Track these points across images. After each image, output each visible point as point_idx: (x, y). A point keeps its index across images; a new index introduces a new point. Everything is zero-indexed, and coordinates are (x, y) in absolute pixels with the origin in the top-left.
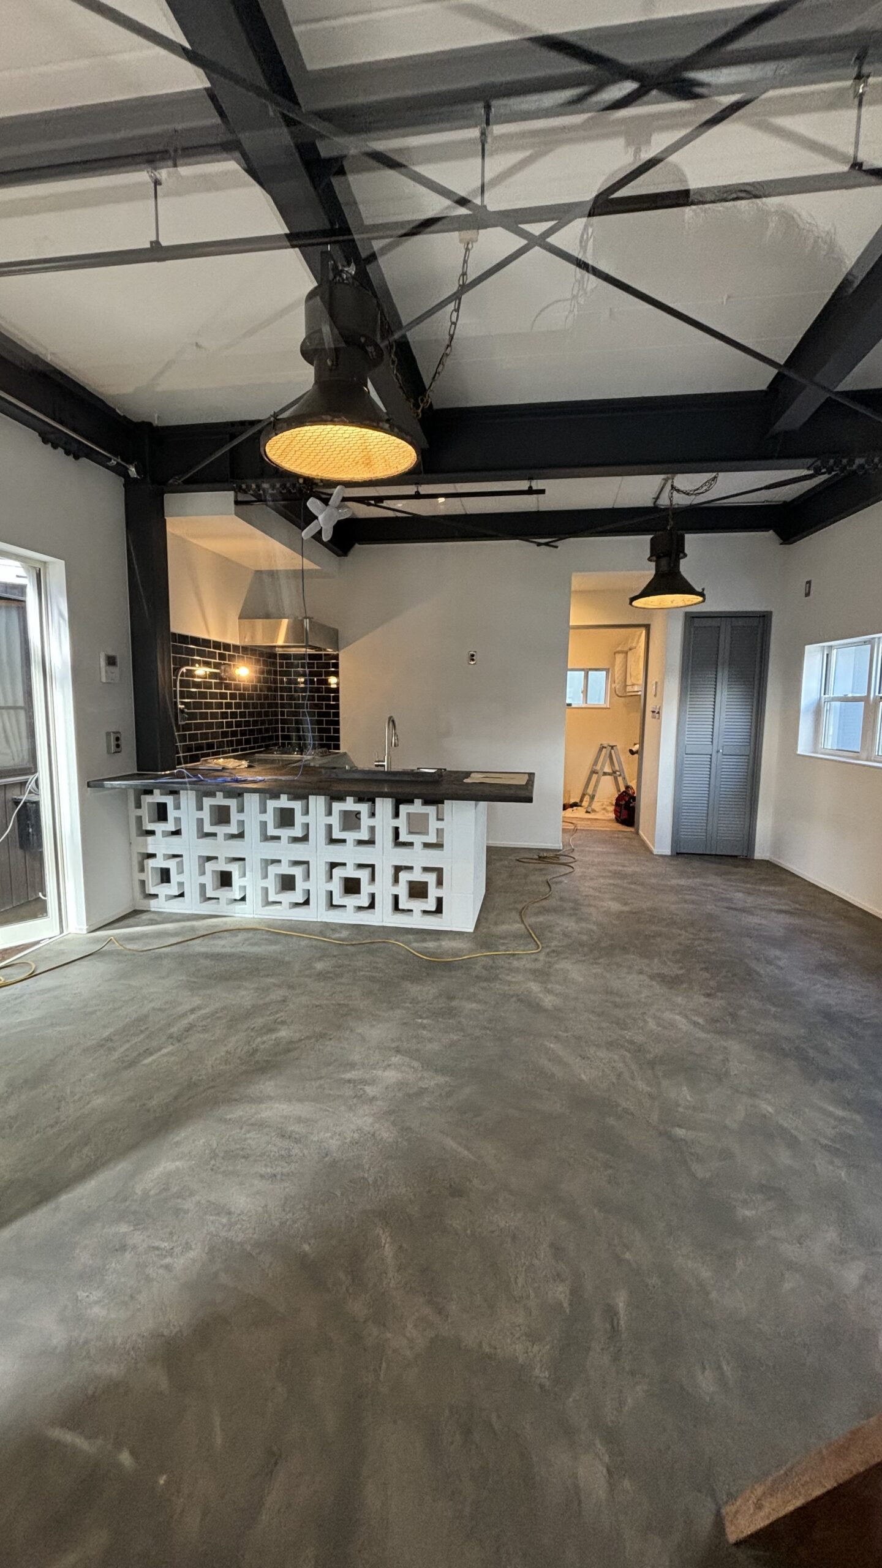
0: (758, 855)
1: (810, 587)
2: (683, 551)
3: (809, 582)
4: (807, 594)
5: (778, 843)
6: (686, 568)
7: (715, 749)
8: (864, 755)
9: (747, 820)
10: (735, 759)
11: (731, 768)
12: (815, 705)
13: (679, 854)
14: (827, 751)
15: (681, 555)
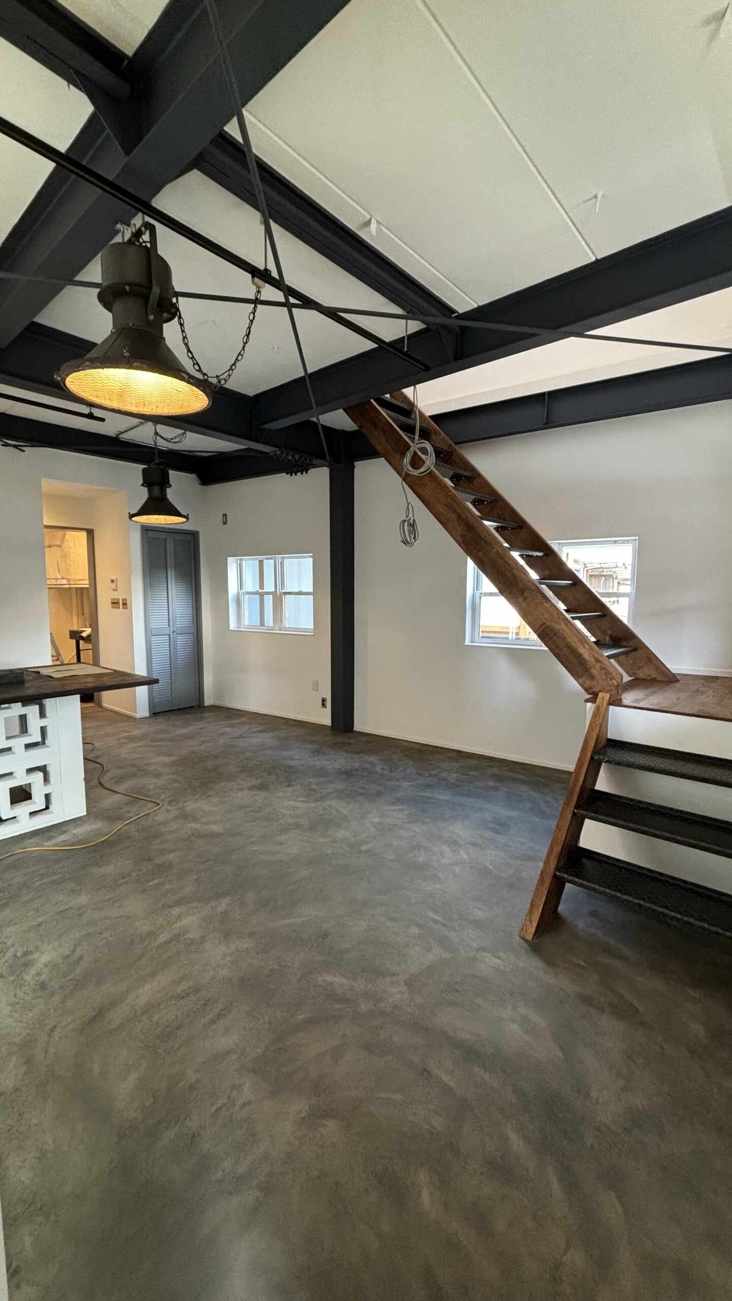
0: (208, 701)
1: (226, 518)
2: (168, 482)
3: (225, 515)
4: (225, 523)
5: (220, 691)
6: (171, 495)
7: (172, 631)
8: (277, 628)
9: (197, 679)
10: (187, 636)
11: (183, 642)
12: (236, 598)
13: (155, 713)
14: (246, 627)
15: (168, 485)
